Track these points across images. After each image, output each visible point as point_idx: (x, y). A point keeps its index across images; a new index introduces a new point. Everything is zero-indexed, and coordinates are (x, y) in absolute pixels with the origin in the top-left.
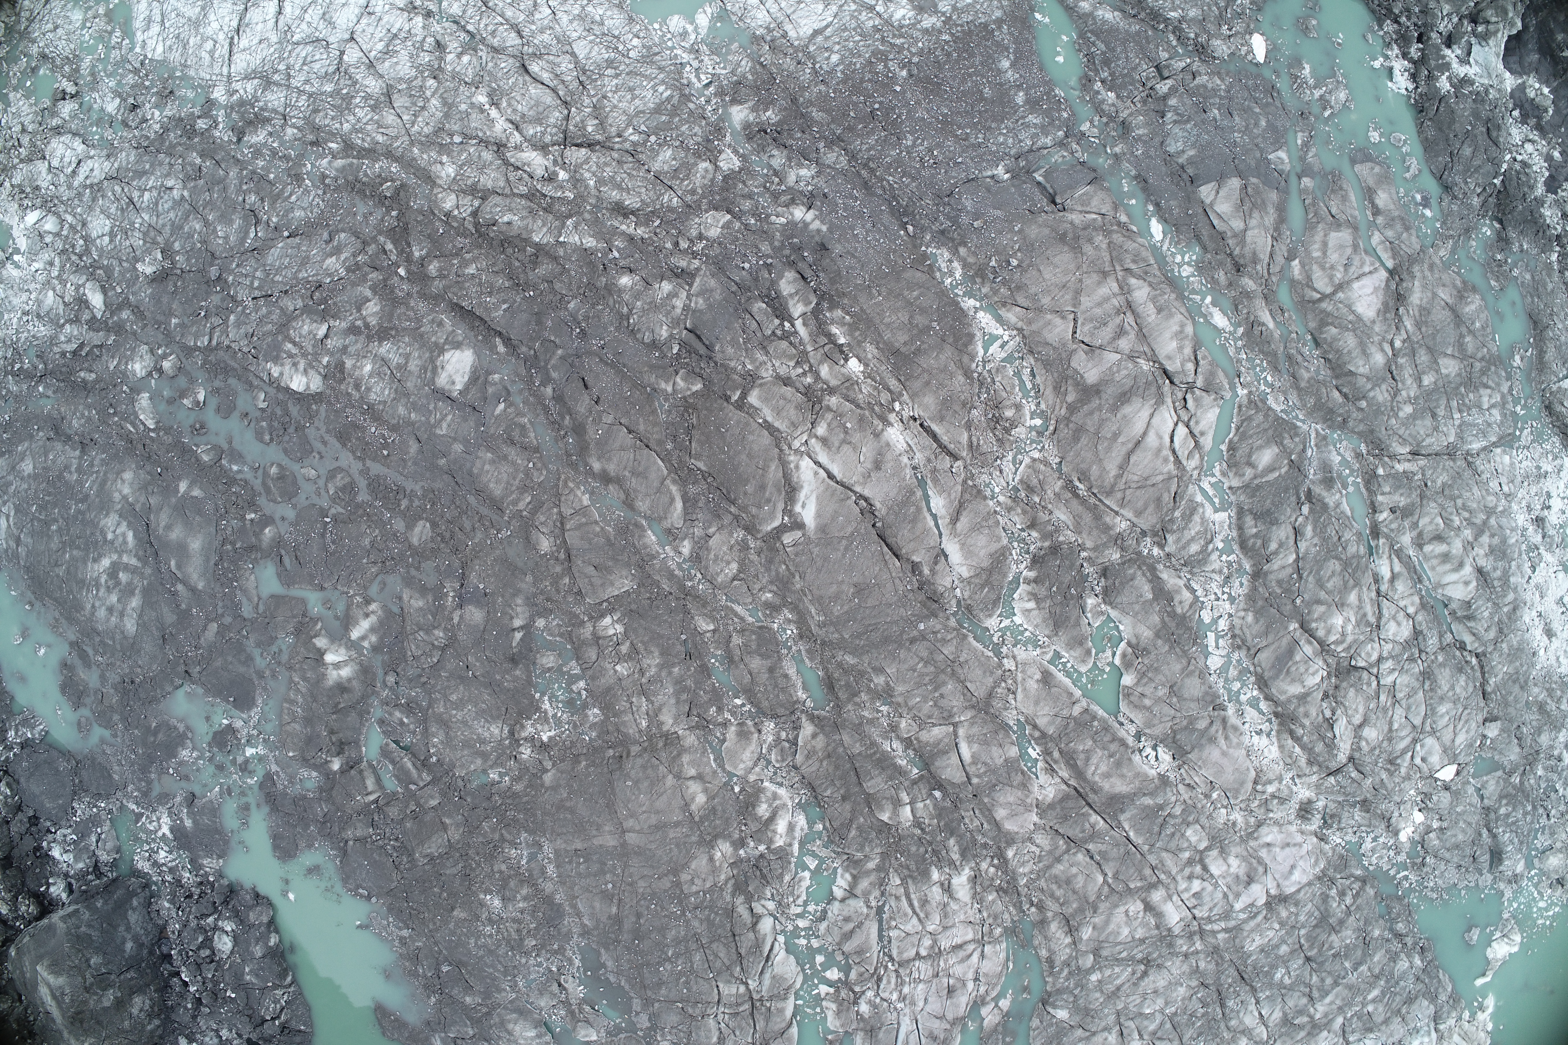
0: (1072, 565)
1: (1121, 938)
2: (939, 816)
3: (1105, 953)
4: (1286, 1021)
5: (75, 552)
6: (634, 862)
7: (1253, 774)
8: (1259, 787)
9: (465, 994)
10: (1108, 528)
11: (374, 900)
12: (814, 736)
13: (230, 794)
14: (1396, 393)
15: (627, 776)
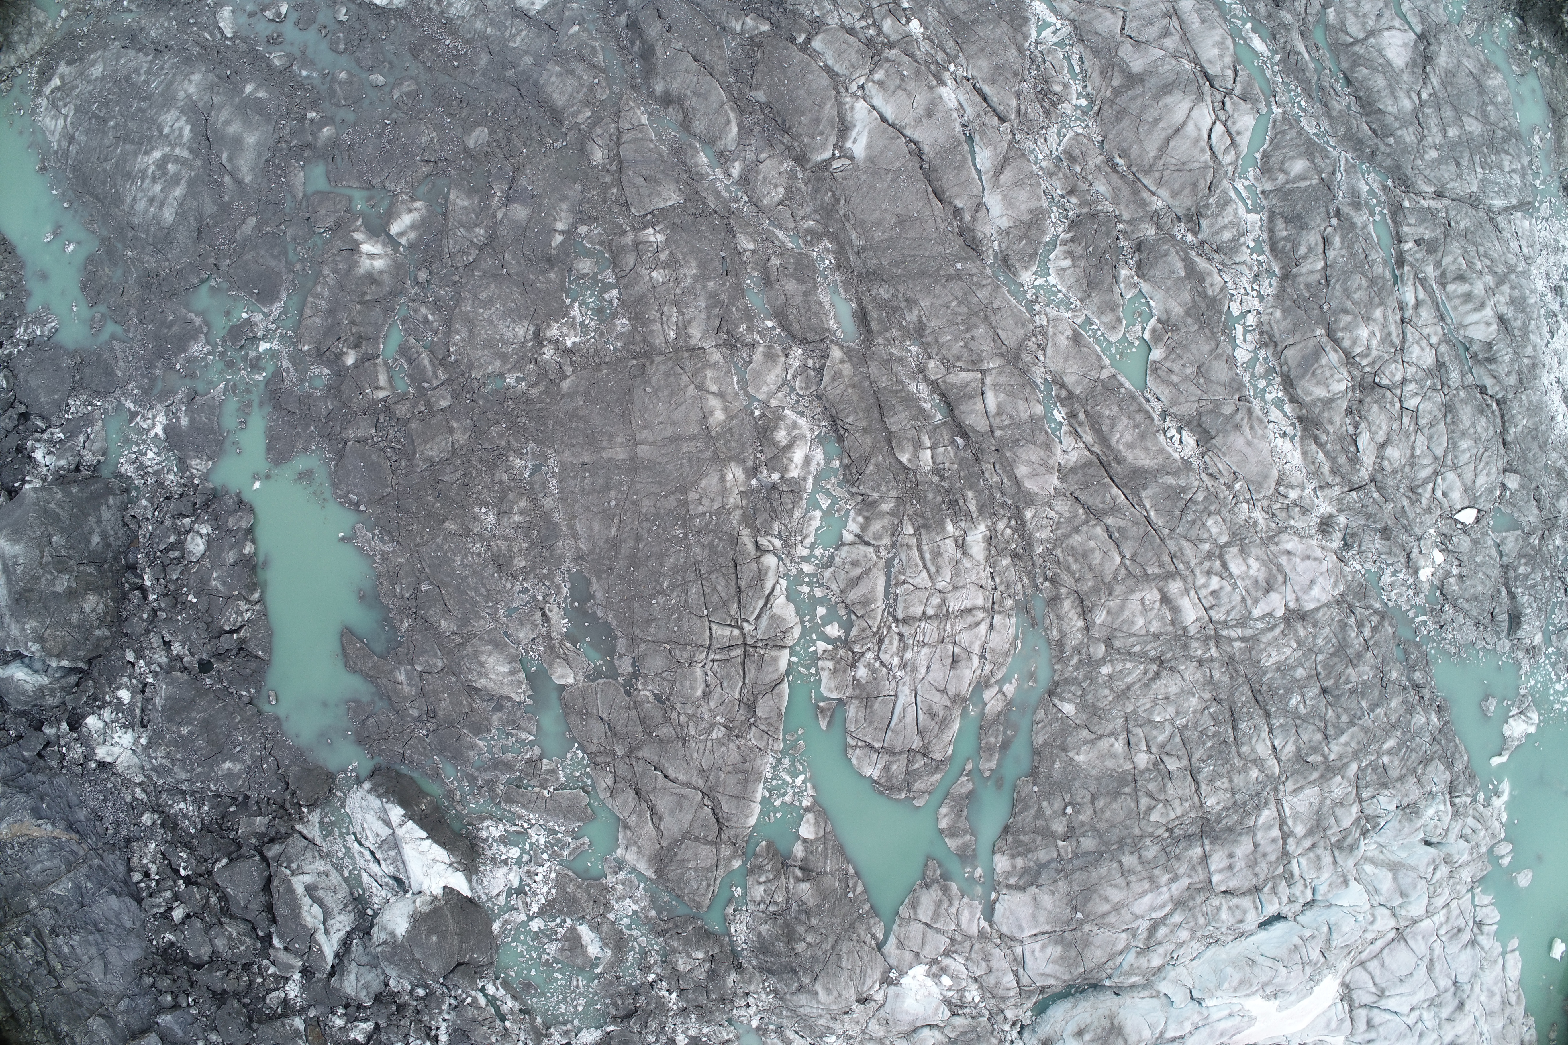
0: (1108, 234)
1: (1135, 629)
2: (960, 465)
3: (1117, 643)
4: (1300, 757)
5: (127, 147)
6: (642, 477)
7: (1275, 474)
8: (1281, 489)
9: (442, 617)
10: (1144, 204)
11: (362, 508)
12: (842, 361)
13: (234, 391)
14: (1422, 138)
15: (649, 383)
